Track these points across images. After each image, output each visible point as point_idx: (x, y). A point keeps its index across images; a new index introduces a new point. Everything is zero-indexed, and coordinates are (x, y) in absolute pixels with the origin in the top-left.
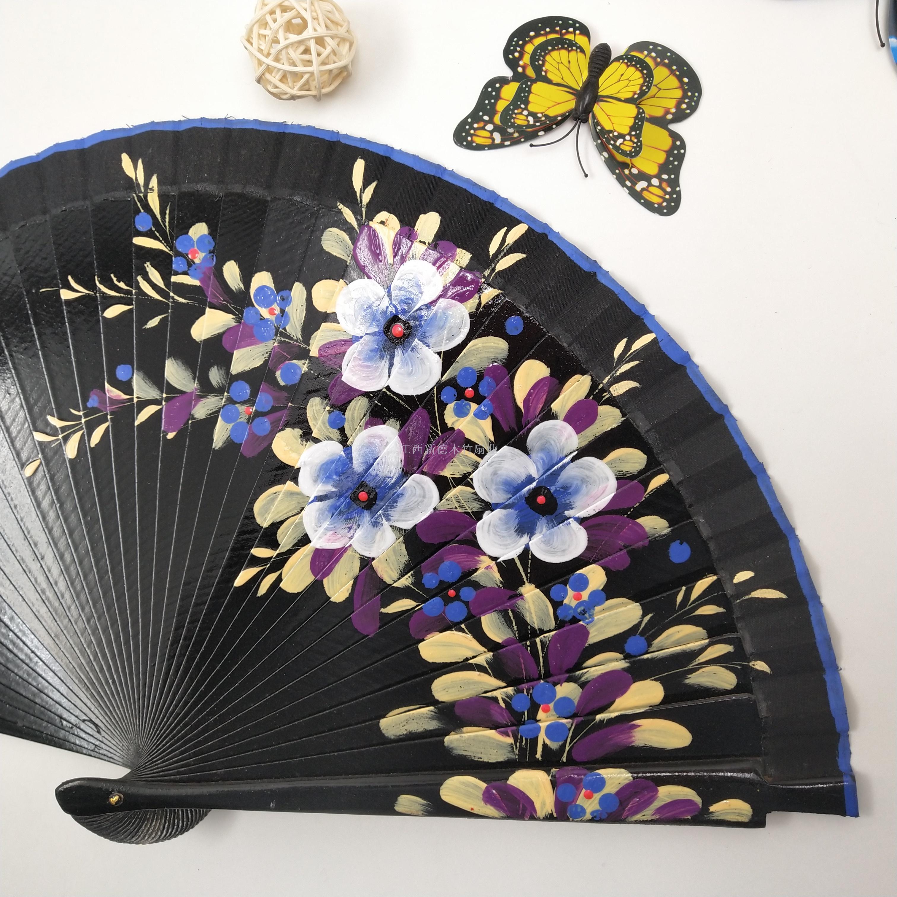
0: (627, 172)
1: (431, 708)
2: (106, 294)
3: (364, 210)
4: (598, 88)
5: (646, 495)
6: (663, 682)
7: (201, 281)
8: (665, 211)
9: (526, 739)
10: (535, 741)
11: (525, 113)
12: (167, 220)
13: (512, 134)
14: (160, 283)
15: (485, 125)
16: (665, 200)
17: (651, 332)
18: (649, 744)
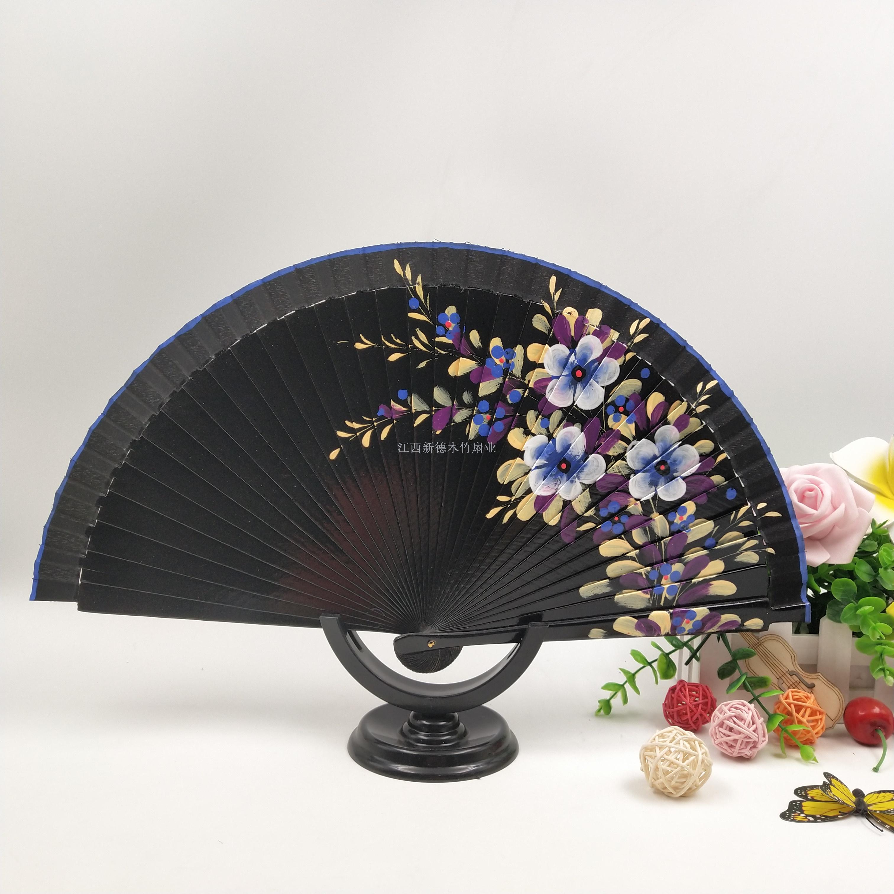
1: (607, 580)
2: (389, 346)
3: (555, 304)
5: (715, 464)
6: (724, 561)
7: (453, 342)
9: (657, 595)
10: (661, 596)
12: (428, 302)
14: (425, 341)
17: (715, 380)
18: (716, 594)
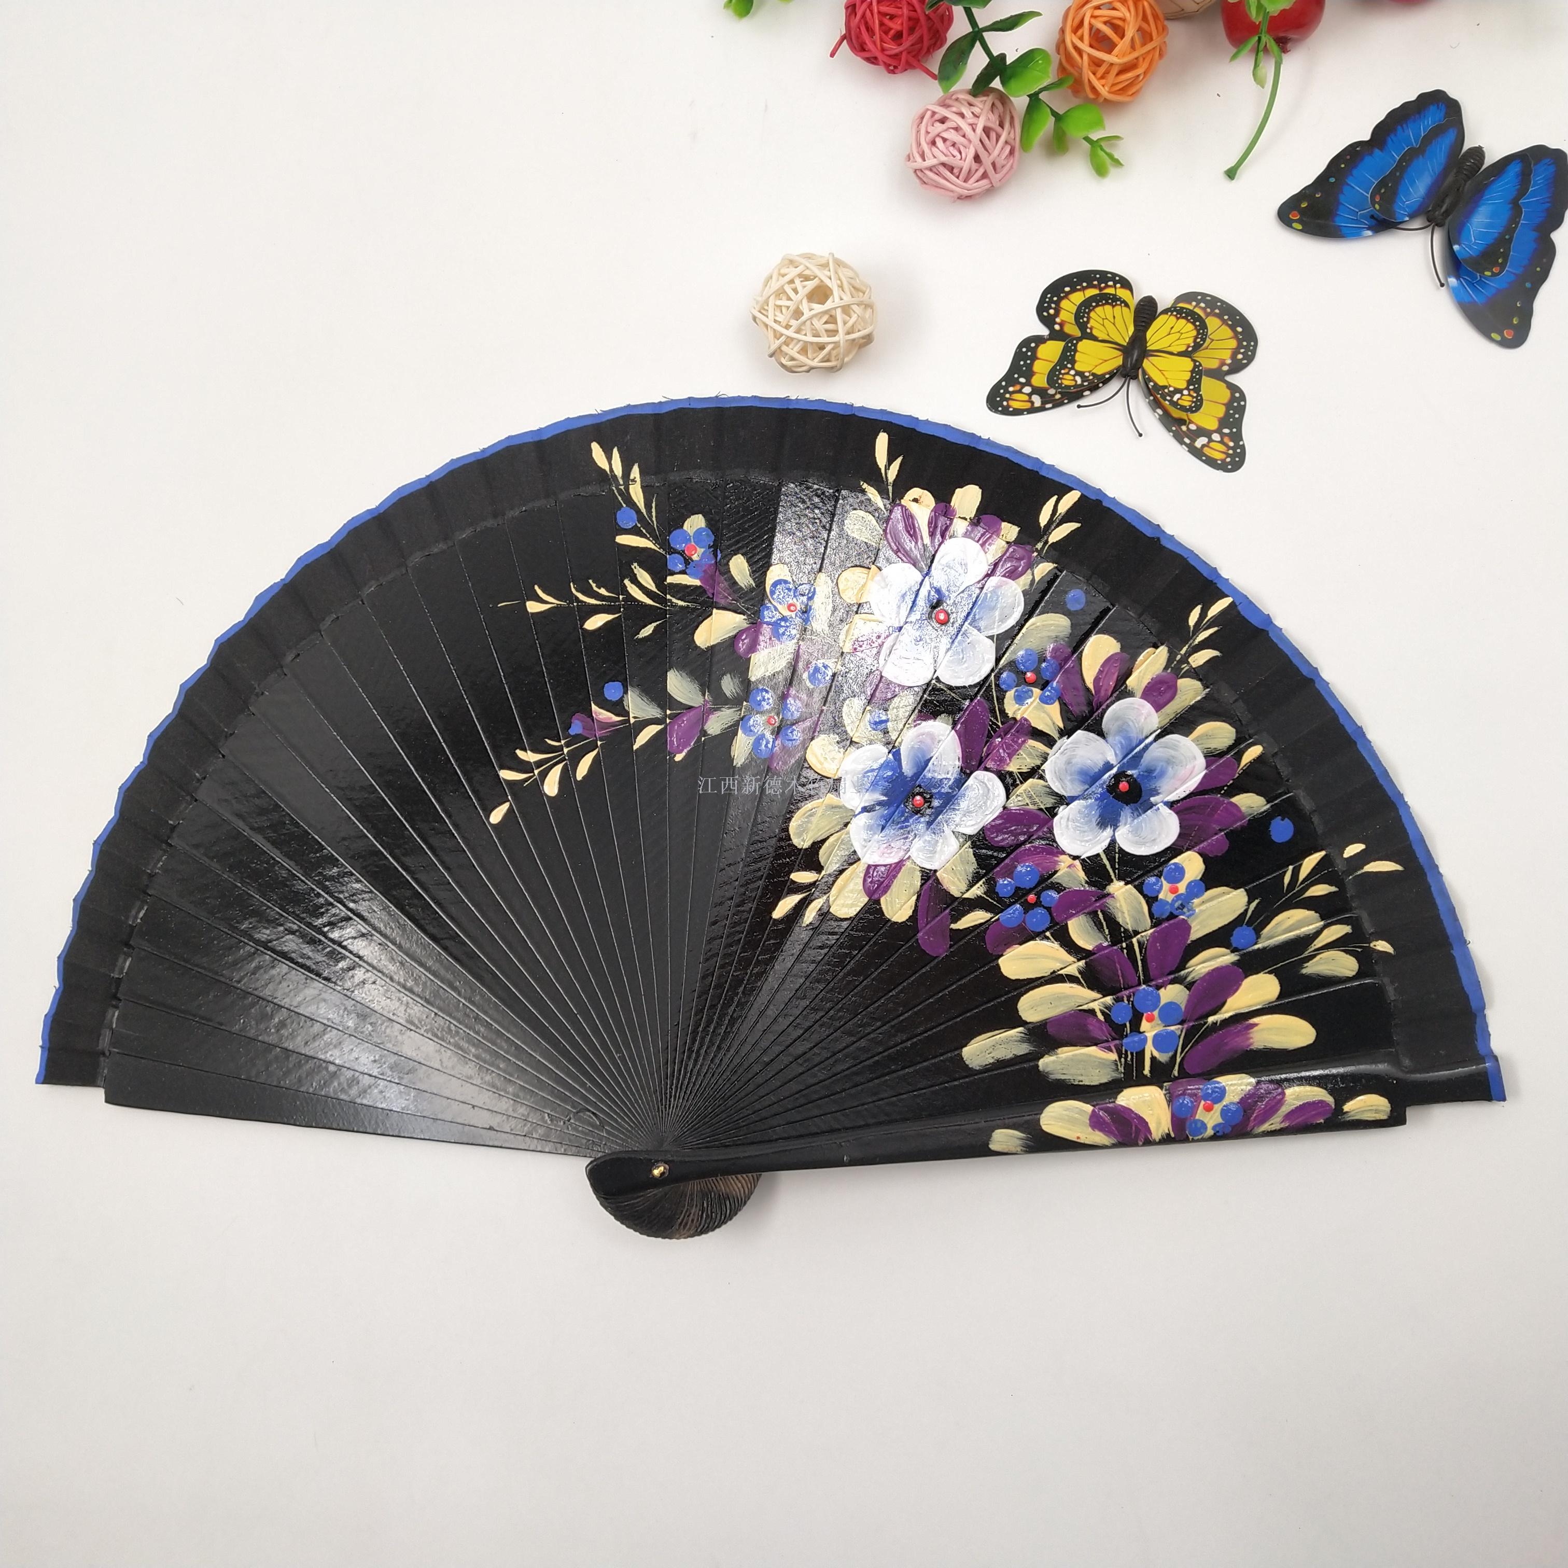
0: (1184, 428)
1: (1021, 1029)
2: (585, 602)
3: (890, 488)
4: (1146, 342)
5: (1239, 770)
6: (1277, 973)
7: (701, 580)
8: (1230, 467)
9: (1132, 1054)
10: (1141, 1054)
11: (1072, 372)
12: (654, 514)
13: (1054, 395)
14: (651, 586)
15: (1022, 388)
16: (1228, 455)
17: (1227, 596)
18: (1270, 1045)
